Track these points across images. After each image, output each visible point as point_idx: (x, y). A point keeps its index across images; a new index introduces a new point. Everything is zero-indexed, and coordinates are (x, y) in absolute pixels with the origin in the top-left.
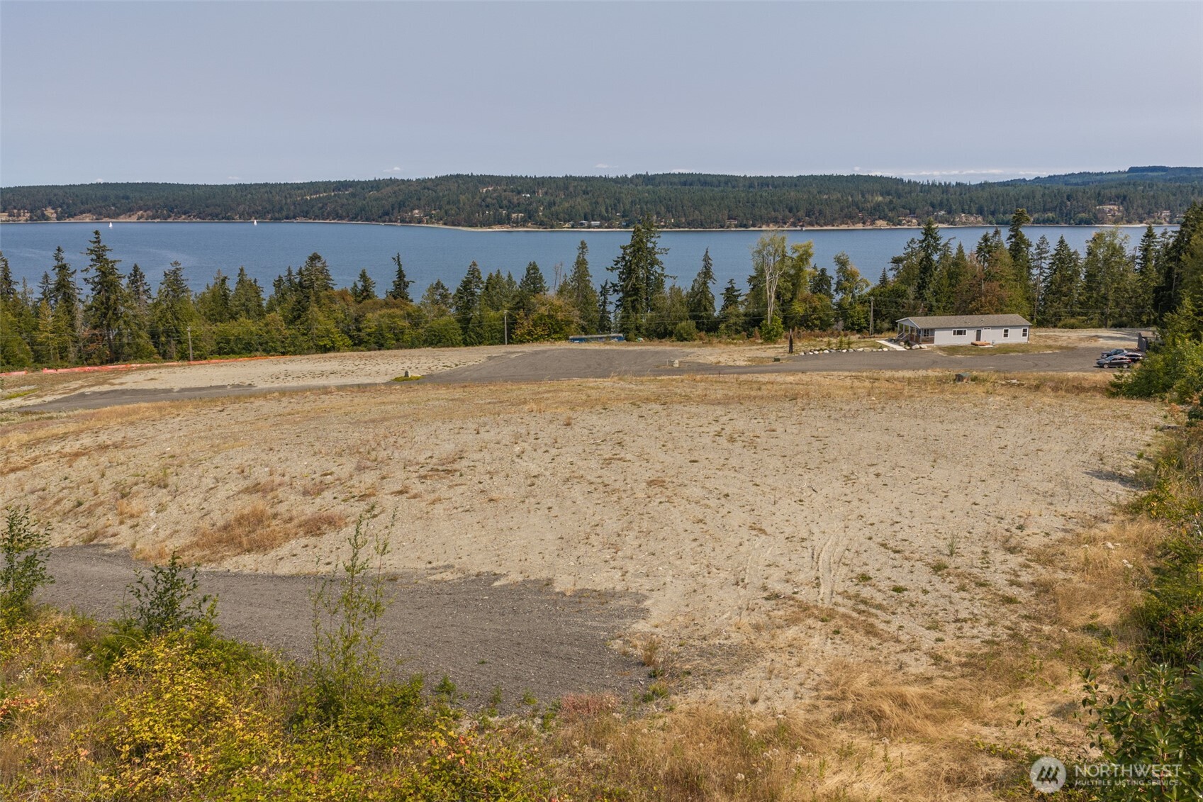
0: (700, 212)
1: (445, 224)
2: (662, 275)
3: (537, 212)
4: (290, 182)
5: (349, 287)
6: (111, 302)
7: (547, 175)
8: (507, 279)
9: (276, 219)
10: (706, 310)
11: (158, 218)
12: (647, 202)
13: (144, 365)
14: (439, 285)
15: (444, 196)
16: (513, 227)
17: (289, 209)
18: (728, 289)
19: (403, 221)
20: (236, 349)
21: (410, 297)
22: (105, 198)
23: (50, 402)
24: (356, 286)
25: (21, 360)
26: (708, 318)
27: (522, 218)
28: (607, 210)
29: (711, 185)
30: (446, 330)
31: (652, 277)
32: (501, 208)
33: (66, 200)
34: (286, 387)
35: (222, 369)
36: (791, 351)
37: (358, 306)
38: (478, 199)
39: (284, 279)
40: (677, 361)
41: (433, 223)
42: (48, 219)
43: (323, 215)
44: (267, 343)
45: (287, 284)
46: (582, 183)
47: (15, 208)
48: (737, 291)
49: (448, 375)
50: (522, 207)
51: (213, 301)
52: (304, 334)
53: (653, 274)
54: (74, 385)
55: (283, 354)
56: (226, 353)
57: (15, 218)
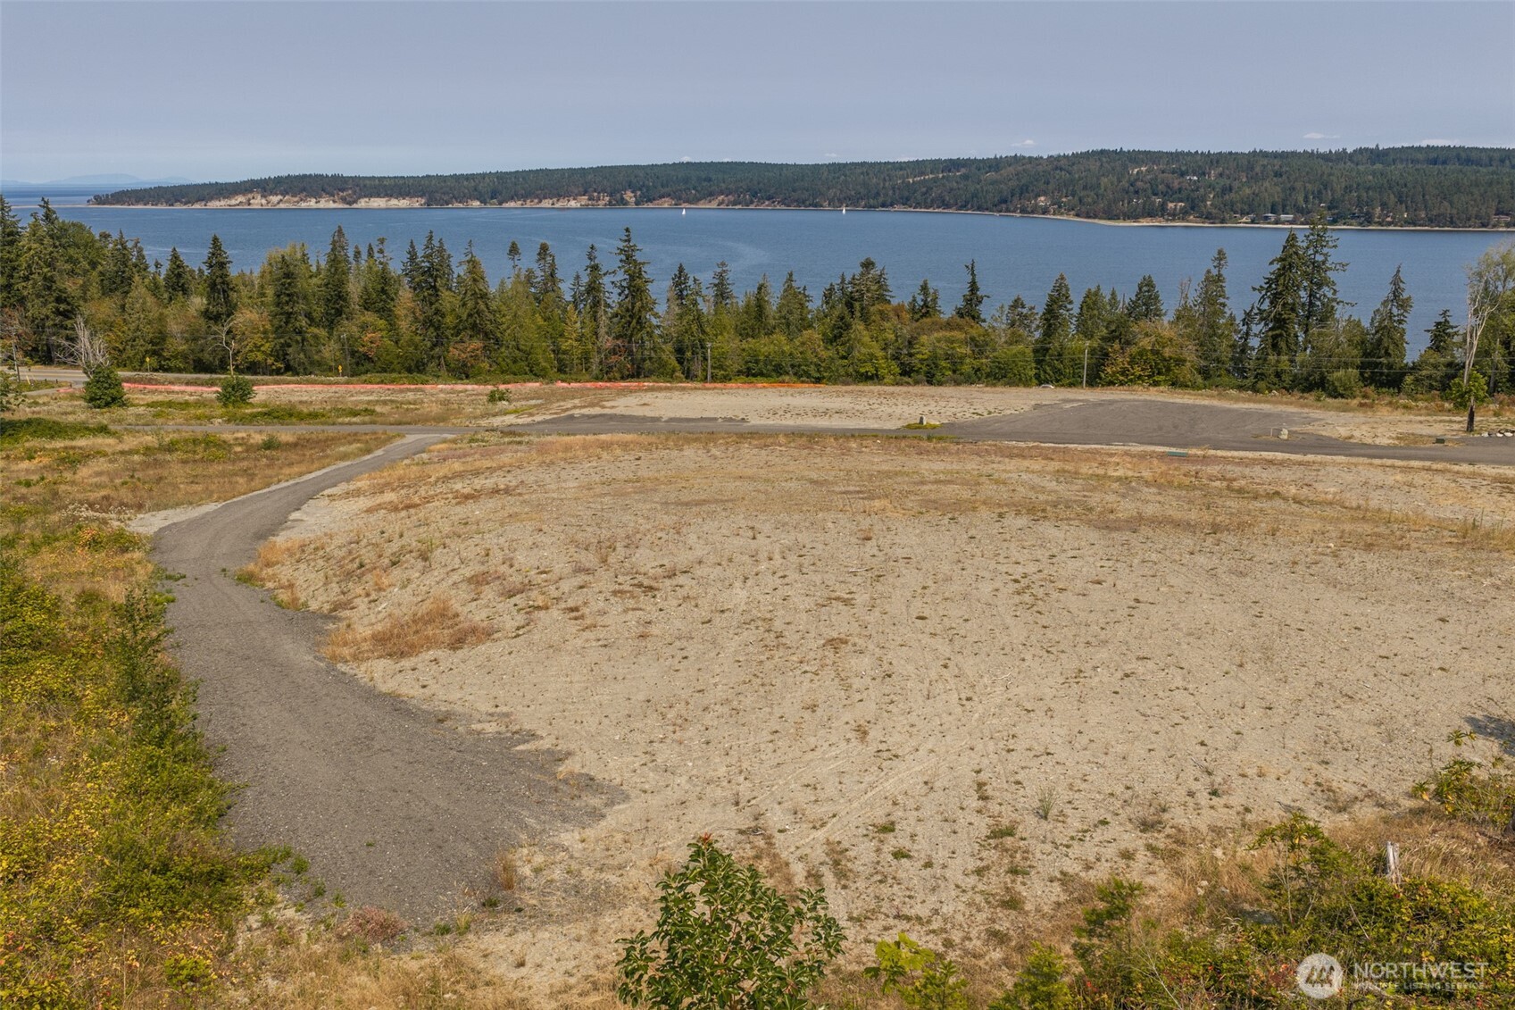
0: (1451, 203)
1: (1078, 215)
2: (1334, 300)
3: (1204, 200)
4: (891, 161)
5: (907, 302)
6: (636, 309)
7: (1225, 150)
8: (1109, 297)
9: (870, 207)
10: (1387, 354)
11: (739, 204)
12: (1369, 189)
13: (656, 385)
14: (1017, 303)
15: (1080, 179)
16: (1167, 220)
17: (886, 195)
18: (1438, 324)
19: (1023, 211)
20: (765, 371)
21: (982, 317)
22: (686, 180)
23: (539, 423)
24: (914, 300)
25: (544, 369)
26: (1390, 366)
27: (1182, 208)
28: (1306, 200)
29: (1478, 163)
30: (1014, 362)
31: (1318, 303)
32: (1155, 194)
33: (647, 182)
34: (781, 425)
35: (722, 397)
36: (1470, 427)
37: (915, 325)
38: (1125, 183)
39: (836, 287)
40: (1285, 432)
41: (1062, 214)
42: (626, 203)
43: (926, 202)
44: (799, 366)
45: (839, 294)
46: (1276, 161)
47: (595, 191)
48: (1452, 327)
49: (973, 425)
50: (1184, 194)
51: (747, 313)
52: (844, 358)
53: (1319, 299)
54: (569, 404)
55: (818, 380)
56: (755, 375)
57: (594, 202)
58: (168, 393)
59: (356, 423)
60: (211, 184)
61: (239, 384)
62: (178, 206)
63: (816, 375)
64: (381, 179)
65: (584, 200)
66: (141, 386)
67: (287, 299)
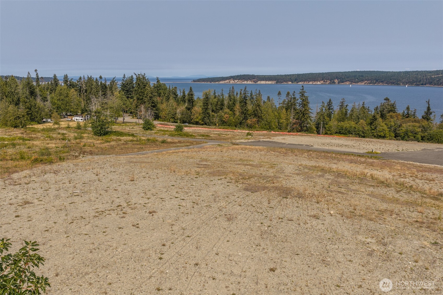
5: (401, 113)
9: (417, 85)
11: (372, 83)
17: (423, 81)
24: (404, 112)
25: (273, 128)
30: (436, 135)
33: (342, 77)
34: (323, 148)
37: (403, 120)
42: (335, 83)
43: (438, 83)
44: (357, 131)
45: (379, 109)
47: (326, 79)
52: (373, 130)
55: (364, 137)
56: (341, 134)
57: (325, 83)
58: (169, 128)
59: (200, 139)
60: (221, 77)
61: (180, 126)
62: (212, 83)
63: (362, 135)
64: (265, 76)
65: (322, 82)
66: (164, 126)
67: (206, 104)
